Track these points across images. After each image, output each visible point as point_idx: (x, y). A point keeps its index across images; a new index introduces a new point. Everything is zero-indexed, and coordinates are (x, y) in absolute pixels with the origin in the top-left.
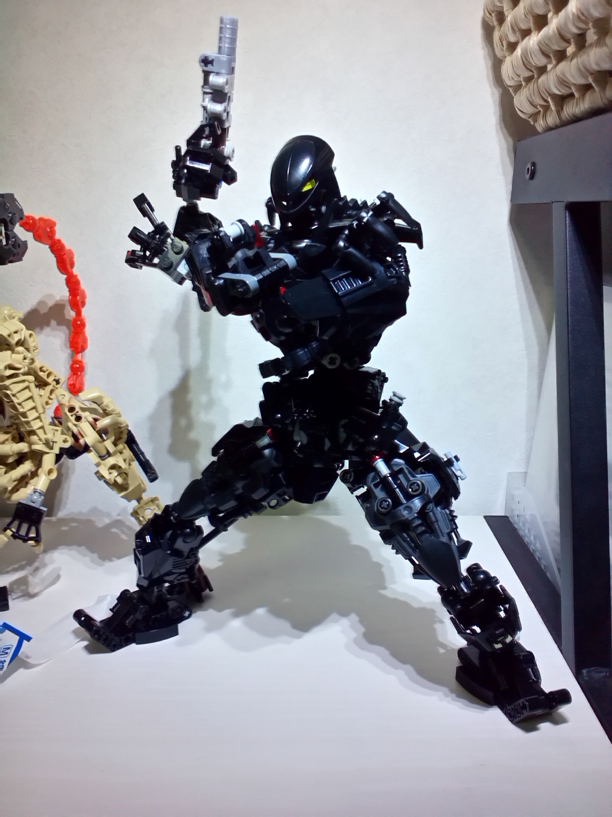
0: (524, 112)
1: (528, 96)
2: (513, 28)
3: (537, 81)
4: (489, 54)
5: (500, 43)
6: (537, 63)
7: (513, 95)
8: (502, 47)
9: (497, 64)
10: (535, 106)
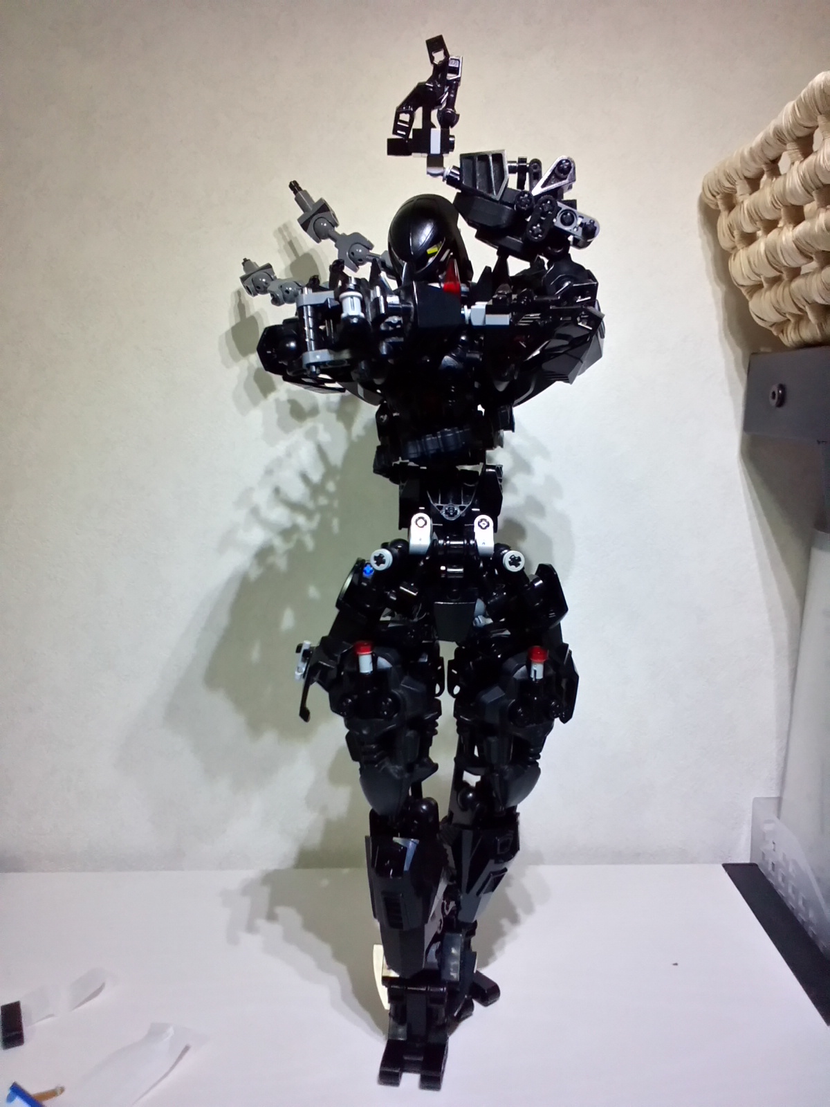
0: (765, 319)
1: (774, 301)
2: (751, 217)
3: (789, 286)
4: (708, 243)
5: (729, 232)
6: (790, 263)
7: (747, 297)
8: (732, 238)
9: (722, 259)
10: (783, 315)
